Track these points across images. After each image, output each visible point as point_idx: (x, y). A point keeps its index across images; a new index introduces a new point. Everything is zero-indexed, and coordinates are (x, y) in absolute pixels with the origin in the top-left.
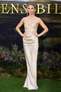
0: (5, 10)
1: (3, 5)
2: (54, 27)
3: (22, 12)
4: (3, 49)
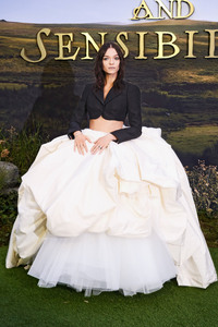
0: (65, 50)
1: (60, 35)
2: (206, 96)
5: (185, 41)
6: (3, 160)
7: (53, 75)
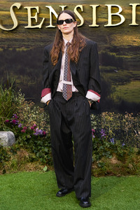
0: (33, 20)
5: (129, 11)
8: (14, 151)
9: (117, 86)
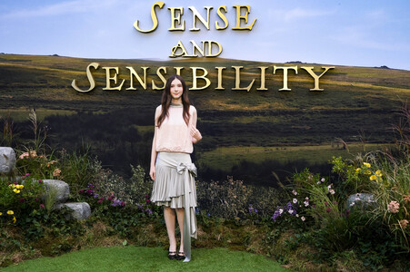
0: (112, 81)
1: (108, 69)
2: (233, 122)
3: (154, 87)
4: (109, 177)
5: (215, 75)
6: (55, 178)
7: (101, 103)
8: (89, 224)
9: (203, 152)
